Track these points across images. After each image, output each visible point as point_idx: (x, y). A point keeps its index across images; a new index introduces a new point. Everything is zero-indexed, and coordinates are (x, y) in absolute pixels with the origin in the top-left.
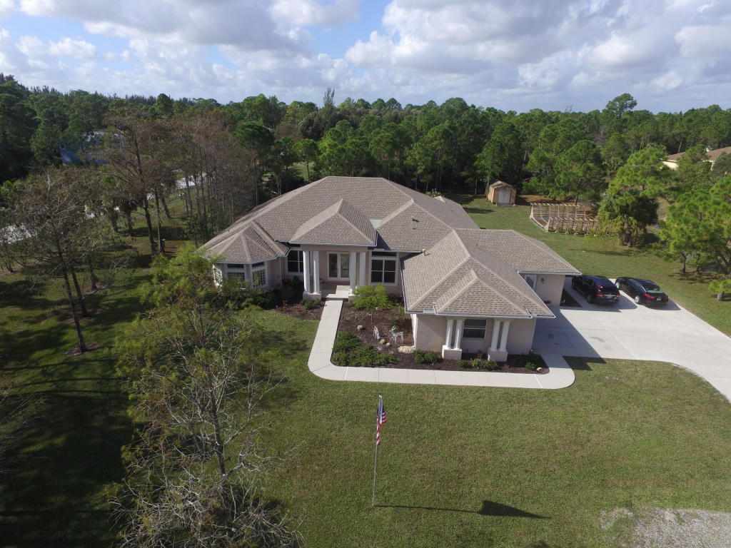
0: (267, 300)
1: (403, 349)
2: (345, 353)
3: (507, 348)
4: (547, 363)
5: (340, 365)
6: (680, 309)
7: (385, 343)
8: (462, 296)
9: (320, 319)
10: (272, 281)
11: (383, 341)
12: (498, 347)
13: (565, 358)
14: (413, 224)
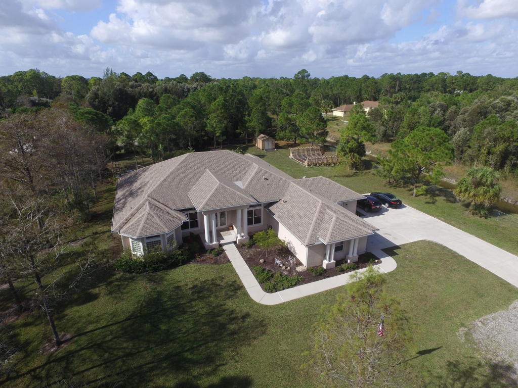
0: (186, 257)
1: (299, 269)
2: (270, 283)
4: (378, 257)
5: (272, 292)
6: (406, 207)
7: (286, 268)
8: (334, 229)
9: (230, 262)
10: (178, 241)
11: (284, 267)
12: (353, 254)
13: (383, 250)
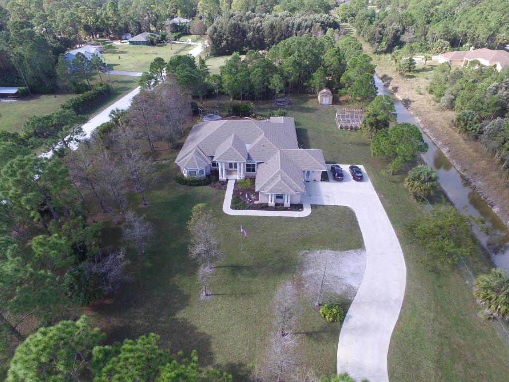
1: (255, 203)
2: (235, 205)
3: (290, 202)
4: (303, 208)
5: (233, 209)
6: (368, 181)
7: (249, 200)
9: (226, 190)
10: (206, 173)
12: (287, 202)
13: (311, 205)
14: (263, 148)
